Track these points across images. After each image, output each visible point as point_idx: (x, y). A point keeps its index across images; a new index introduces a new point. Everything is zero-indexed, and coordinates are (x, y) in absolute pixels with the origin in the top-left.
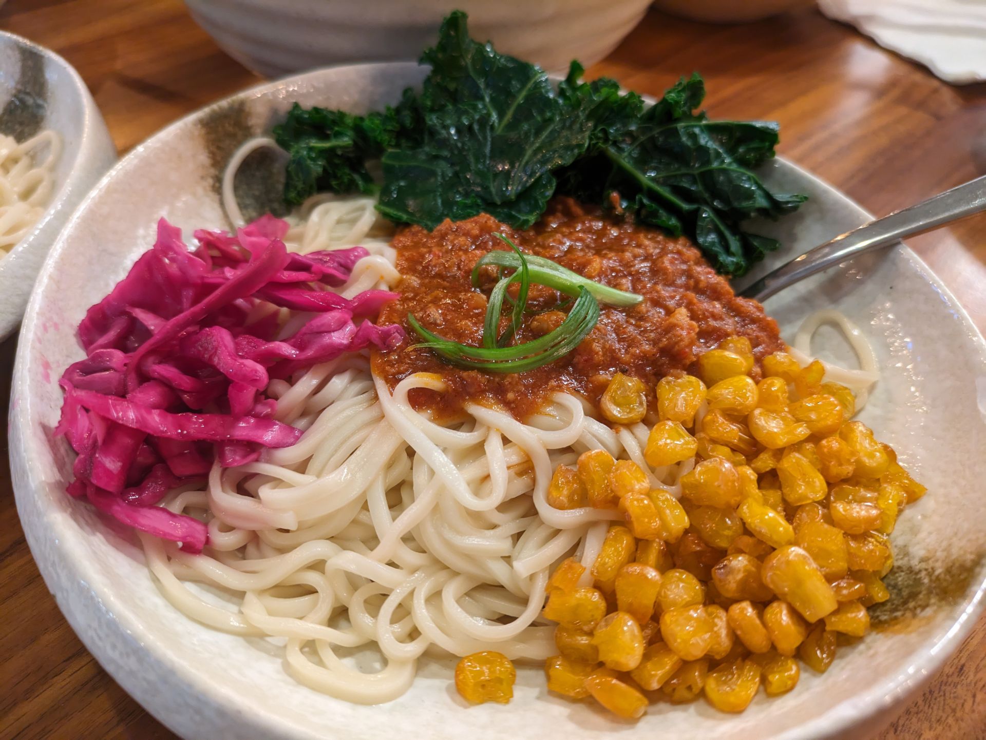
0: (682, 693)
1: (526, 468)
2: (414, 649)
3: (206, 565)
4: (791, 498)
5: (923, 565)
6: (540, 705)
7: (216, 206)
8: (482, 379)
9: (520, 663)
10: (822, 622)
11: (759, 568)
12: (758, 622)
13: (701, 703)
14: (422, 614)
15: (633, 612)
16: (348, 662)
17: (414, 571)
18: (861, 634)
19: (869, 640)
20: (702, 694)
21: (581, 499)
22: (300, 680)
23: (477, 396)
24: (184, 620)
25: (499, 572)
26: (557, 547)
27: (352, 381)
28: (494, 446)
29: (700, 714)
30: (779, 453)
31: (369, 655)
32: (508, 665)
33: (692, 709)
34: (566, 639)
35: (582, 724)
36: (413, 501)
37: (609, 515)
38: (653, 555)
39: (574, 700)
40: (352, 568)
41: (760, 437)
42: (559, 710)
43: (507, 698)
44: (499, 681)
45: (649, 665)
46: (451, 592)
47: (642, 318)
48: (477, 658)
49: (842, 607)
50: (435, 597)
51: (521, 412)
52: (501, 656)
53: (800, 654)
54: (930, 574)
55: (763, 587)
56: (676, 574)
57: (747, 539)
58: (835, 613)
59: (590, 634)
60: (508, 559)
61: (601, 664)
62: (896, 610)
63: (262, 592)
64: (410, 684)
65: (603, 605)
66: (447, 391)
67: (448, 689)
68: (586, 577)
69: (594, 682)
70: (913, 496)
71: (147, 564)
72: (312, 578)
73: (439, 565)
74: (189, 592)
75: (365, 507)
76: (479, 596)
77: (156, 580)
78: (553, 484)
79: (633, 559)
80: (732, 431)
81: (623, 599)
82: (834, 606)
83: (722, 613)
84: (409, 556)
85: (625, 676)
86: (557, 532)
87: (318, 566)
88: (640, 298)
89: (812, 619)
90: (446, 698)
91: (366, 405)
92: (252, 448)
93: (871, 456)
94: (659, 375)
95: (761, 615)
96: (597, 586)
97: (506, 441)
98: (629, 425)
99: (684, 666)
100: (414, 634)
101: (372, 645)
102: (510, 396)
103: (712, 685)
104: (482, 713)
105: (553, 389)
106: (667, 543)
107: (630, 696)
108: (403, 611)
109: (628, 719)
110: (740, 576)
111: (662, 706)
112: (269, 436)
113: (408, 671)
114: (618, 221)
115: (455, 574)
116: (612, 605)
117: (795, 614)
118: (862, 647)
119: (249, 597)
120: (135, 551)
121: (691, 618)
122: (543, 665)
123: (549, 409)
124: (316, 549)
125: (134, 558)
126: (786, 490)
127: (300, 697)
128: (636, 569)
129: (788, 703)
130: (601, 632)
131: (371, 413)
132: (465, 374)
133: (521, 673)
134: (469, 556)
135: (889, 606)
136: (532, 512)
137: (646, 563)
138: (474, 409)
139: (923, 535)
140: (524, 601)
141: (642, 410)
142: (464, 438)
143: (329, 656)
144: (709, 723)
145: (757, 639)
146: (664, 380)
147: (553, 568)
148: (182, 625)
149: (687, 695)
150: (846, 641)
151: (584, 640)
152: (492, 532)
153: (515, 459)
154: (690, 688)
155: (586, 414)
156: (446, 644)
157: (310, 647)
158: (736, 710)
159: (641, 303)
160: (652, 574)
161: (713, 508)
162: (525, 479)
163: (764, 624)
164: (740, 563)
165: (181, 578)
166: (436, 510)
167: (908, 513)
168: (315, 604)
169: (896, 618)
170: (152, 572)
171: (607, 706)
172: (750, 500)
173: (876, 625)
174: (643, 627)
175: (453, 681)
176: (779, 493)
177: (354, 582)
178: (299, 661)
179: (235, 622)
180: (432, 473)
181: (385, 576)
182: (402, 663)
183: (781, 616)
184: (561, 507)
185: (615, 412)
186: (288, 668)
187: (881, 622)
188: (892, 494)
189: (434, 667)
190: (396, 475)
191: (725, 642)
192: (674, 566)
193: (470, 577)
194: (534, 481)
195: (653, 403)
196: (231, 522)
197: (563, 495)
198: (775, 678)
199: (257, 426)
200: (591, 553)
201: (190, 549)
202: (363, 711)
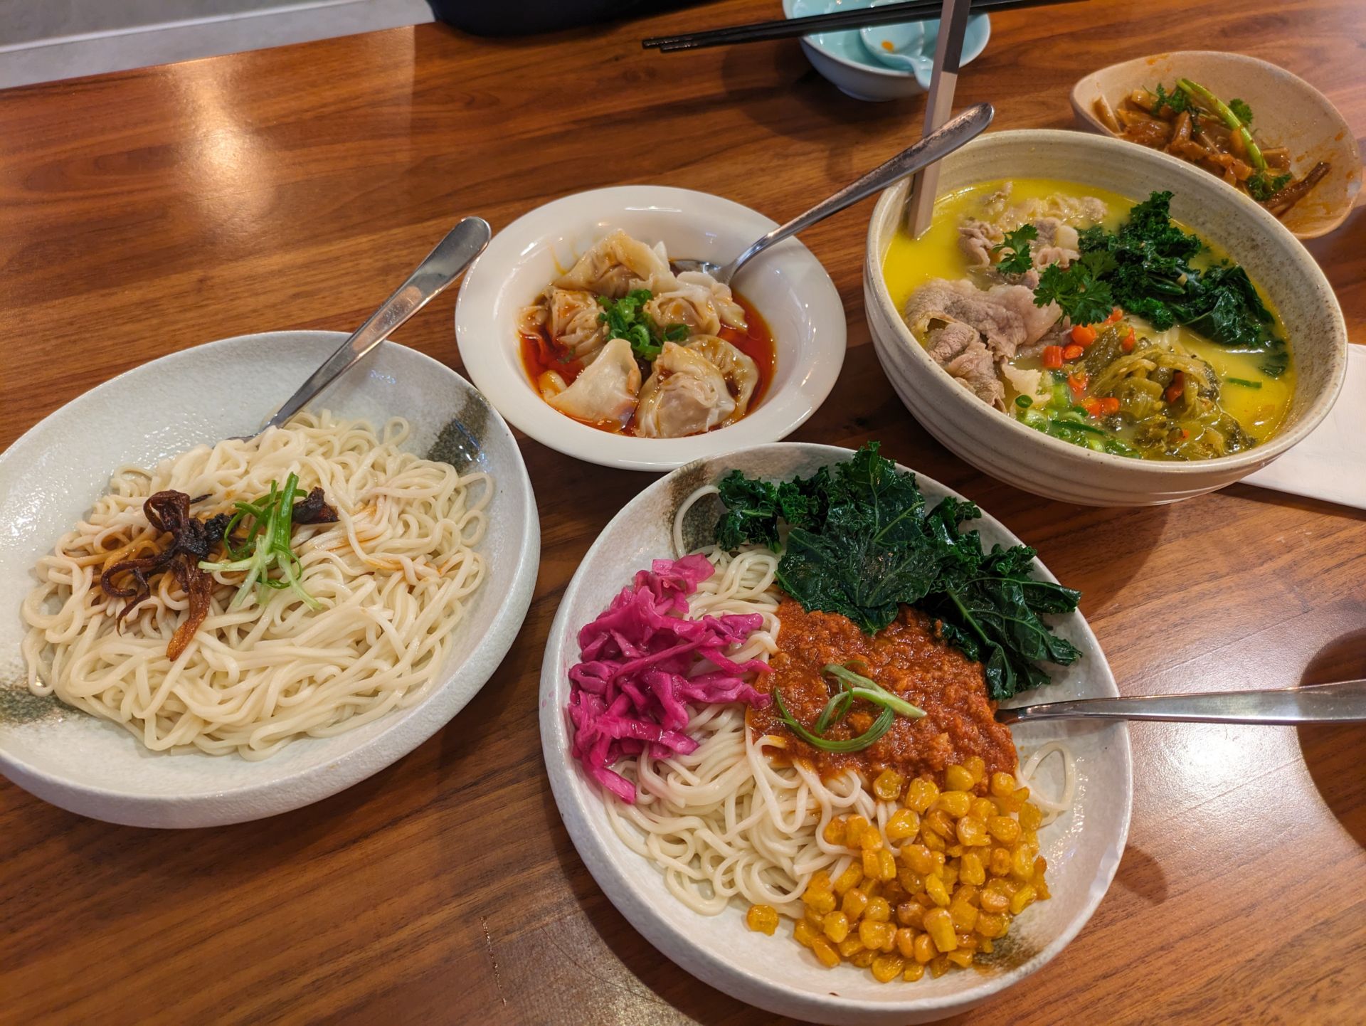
0: (860, 962)
1: (817, 811)
2: (731, 892)
3: (633, 811)
4: (962, 878)
5: (1020, 942)
6: (787, 942)
7: (668, 533)
8: (808, 750)
9: (783, 916)
10: (946, 954)
11: (924, 913)
12: (910, 942)
13: (869, 970)
14: (739, 875)
15: (847, 915)
16: (695, 886)
17: (741, 849)
18: (964, 965)
19: (968, 970)
20: (870, 966)
21: (842, 840)
22: (672, 892)
23: (802, 757)
24: (620, 843)
25: (785, 864)
26: (821, 862)
27: (732, 718)
28: (802, 794)
29: (865, 976)
30: (967, 849)
31: (705, 885)
32: (776, 917)
33: (862, 971)
34: (810, 914)
35: (805, 959)
36: (749, 816)
37: (854, 853)
38: (870, 886)
39: (805, 946)
40: (709, 840)
41: (960, 837)
42: (795, 948)
43: (771, 933)
44: (769, 923)
45: (847, 944)
46: (757, 867)
47: (920, 731)
48: (761, 908)
49: (959, 949)
50: (749, 866)
51: (825, 775)
52: (774, 911)
53: (929, 964)
54: (1021, 946)
55: (922, 924)
56: (879, 901)
57: (924, 896)
58: (955, 951)
59: (823, 916)
60: (792, 859)
61: (824, 934)
62: (991, 960)
63: (658, 835)
64: (724, 910)
65: (834, 905)
66: (785, 749)
67: (742, 917)
68: (830, 887)
69: (817, 942)
70: (1041, 896)
71: (604, 803)
72: (686, 836)
73: (753, 850)
74: (621, 823)
75: (723, 805)
76: (771, 871)
77: (608, 815)
78: (829, 827)
79: (858, 886)
80: (943, 827)
81: (846, 905)
82: (955, 948)
83: (895, 931)
84: (740, 843)
85: (834, 945)
86: (822, 854)
87: (691, 831)
88: (925, 713)
89: (941, 950)
90: (740, 923)
91: (737, 740)
92: (668, 750)
93: (1023, 868)
94: (917, 774)
95: (914, 939)
96: (835, 893)
97: (810, 792)
98: (886, 802)
99: (865, 950)
100: (731, 884)
101: (709, 881)
102: (821, 765)
103: (876, 964)
104: (757, 937)
105: (848, 766)
106: (881, 882)
107: (830, 954)
108: (730, 870)
109: (827, 965)
110: (910, 914)
111: (848, 964)
112: (680, 746)
113: (726, 901)
114: (935, 641)
115: (761, 857)
116: (839, 906)
117: (933, 944)
118: (962, 973)
119: (652, 837)
120: (599, 793)
121: (874, 929)
122: (795, 921)
123: (843, 779)
124: (693, 822)
125: (599, 798)
126: (962, 872)
127: (671, 901)
128: (856, 893)
129: (910, 987)
130: (829, 919)
131: (737, 749)
132: (799, 743)
133: (782, 921)
134: (771, 852)
135: (989, 957)
136: (813, 834)
137: (861, 892)
138: (798, 766)
139: (1032, 923)
140: (796, 884)
141: (895, 795)
142: (784, 782)
143: (686, 882)
144: (867, 982)
145: (907, 950)
146: (917, 780)
147: (816, 874)
148: (621, 847)
149: (862, 964)
150: (956, 967)
151: (819, 918)
152: (787, 842)
153: (812, 806)
154: (865, 961)
155: (862, 787)
156: (747, 894)
157: (678, 874)
158: (882, 981)
159: (923, 718)
160: (864, 899)
161: (913, 871)
162: (814, 818)
163: (914, 944)
164: (914, 907)
165: (619, 815)
166: (761, 822)
167: (1035, 906)
168: (685, 852)
169: (987, 965)
170: (606, 810)
171: (818, 953)
172: (934, 875)
173: (976, 964)
174: (850, 922)
175: (746, 914)
176: (956, 873)
177: (707, 846)
178: (672, 881)
179: (643, 849)
180: (764, 801)
181: (724, 850)
182: (722, 897)
183: (924, 943)
184: (829, 842)
185: (879, 791)
186: (666, 883)
187: (980, 964)
188: (1029, 892)
189: (738, 902)
190: (743, 791)
191: (890, 947)
192: (880, 895)
193: (770, 862)
194: (820, 820)
195: (905, 790)
196: (648, 788)
197: (833, 835)
198: (907, 973)
199: (674, 739)
200: (838, 872)
201: (626, 801)
202: (699, 917)
